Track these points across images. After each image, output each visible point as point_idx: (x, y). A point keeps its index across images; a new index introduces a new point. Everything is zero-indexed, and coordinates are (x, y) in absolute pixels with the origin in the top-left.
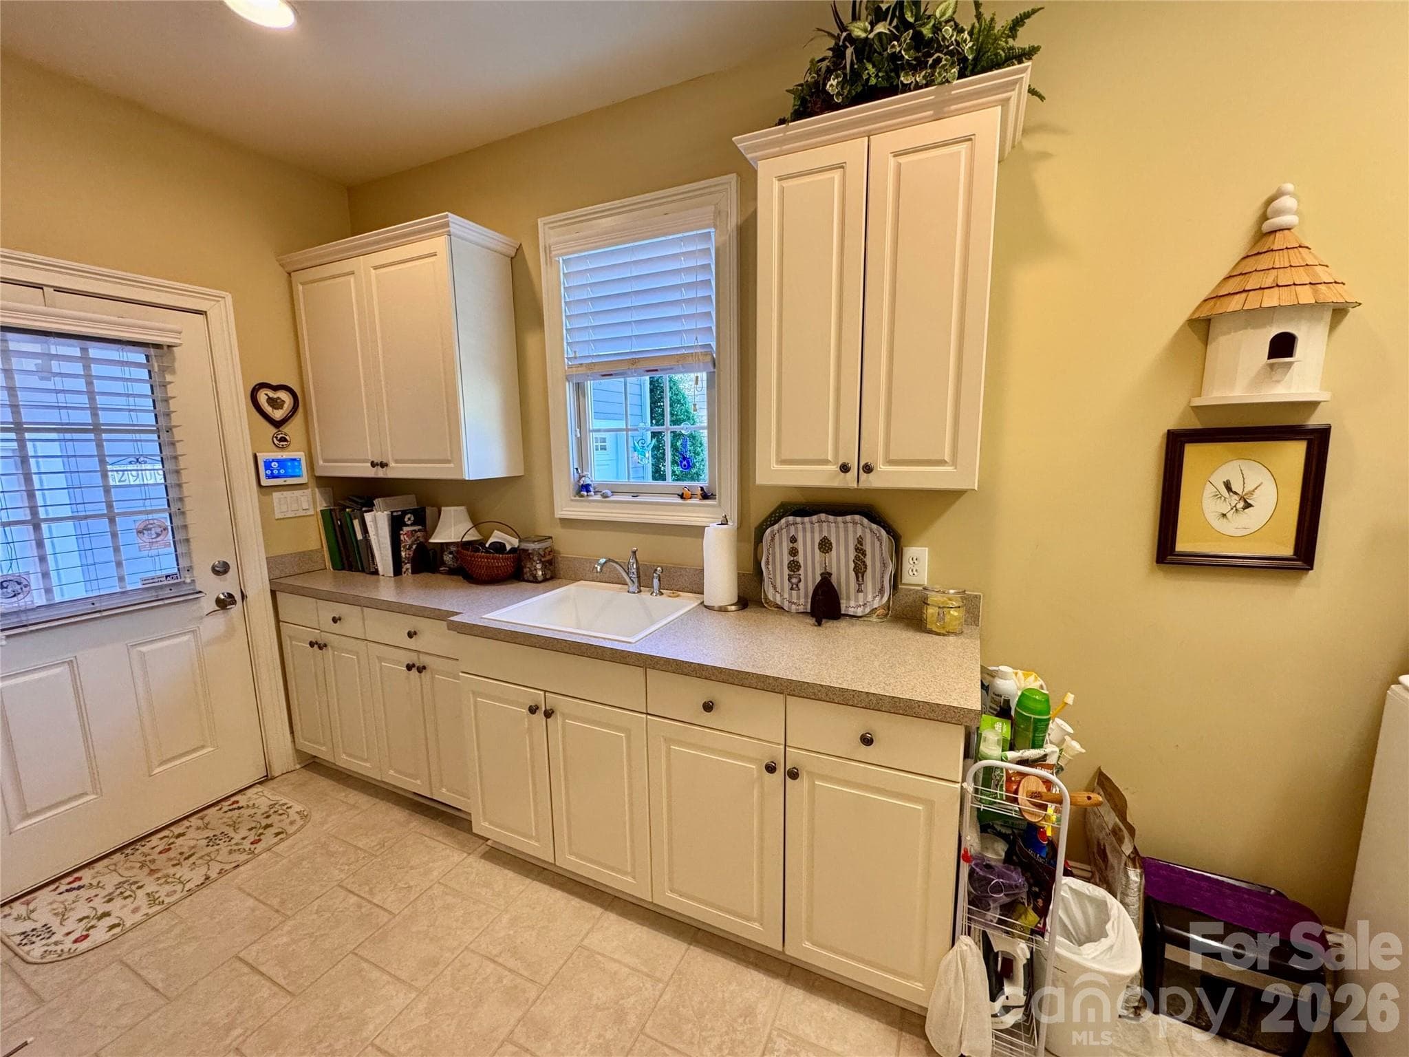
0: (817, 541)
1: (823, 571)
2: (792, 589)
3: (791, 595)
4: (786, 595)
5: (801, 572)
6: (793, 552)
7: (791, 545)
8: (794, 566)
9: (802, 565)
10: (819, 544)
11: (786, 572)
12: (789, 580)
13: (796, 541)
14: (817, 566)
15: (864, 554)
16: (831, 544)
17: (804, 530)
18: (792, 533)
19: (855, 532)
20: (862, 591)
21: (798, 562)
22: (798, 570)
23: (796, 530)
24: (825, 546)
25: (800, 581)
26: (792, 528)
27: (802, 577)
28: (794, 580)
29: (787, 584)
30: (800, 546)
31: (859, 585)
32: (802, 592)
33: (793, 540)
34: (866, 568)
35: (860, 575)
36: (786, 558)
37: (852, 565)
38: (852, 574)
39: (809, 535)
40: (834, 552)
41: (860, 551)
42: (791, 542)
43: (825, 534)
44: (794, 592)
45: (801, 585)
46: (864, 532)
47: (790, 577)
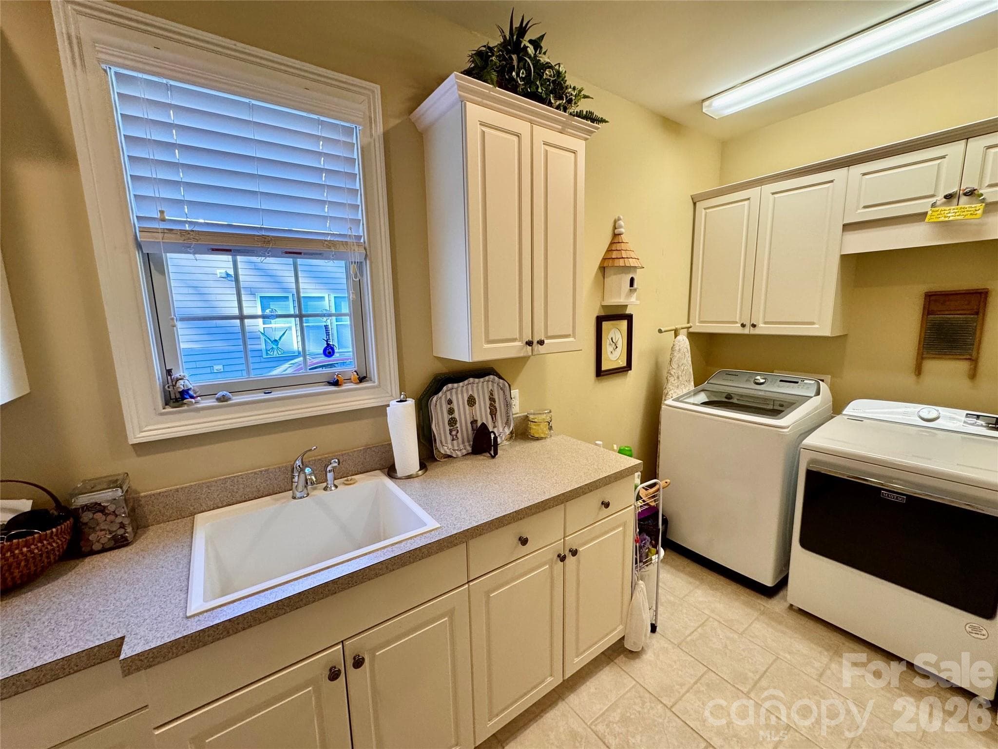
0: (466, 399)
1: (472, 420)
2: (453, 440)
3: (453, 445)
4: (450, 446)
5: (458, 425)
6: (451, 411)
7: (449, 406)
8: (452, 422)
9: (458, 419)
10: (468, 401)
11: (448, 428)
12: (450, 434)
13: (452, 403)
14: (468, 416)
15: (495, 401)
16: (475, 399)
17: (457, 393)
18: (449, 397)
19: (488, 387)
20: (496, 427)
21: (455, 418)
22: (456, 424)
23: (451, 394)
24: (471, 401)
25: (458, 432)
26: (448, 393)
27: (459, 429)
28: (454, 433)
29: (449, 438)
30: (455, 405)
31: (494, 423)
32: (460, 440)
33: (450, 402)
34: (496, 410)
35: (494, 416)
36: (447, 417)
37: (489, 411)
38: (489, 416)
39: (460, 396)
40: (477, 404)
41: (492, 400)
42: (449, 404)
43: (470, 393)
44: (455, 442)
45: (459, 435)
46: (493, 386)
47: (451, 431)
